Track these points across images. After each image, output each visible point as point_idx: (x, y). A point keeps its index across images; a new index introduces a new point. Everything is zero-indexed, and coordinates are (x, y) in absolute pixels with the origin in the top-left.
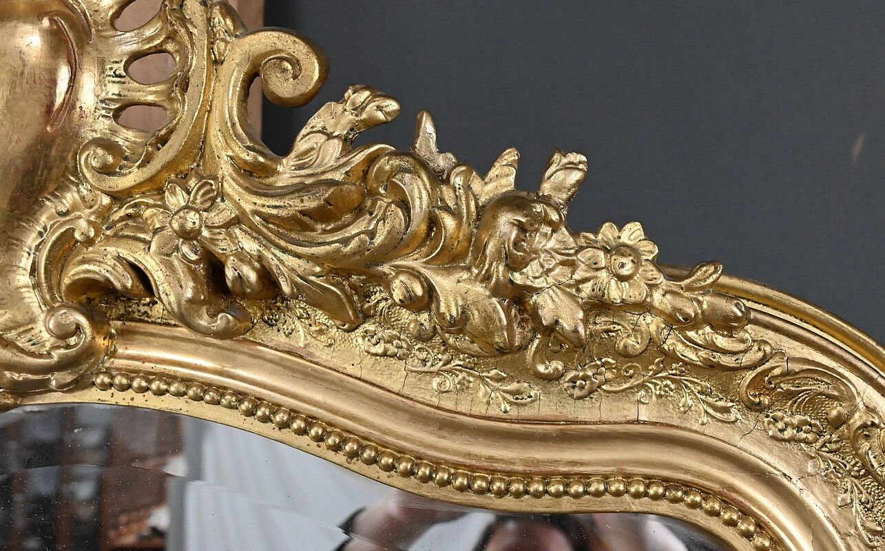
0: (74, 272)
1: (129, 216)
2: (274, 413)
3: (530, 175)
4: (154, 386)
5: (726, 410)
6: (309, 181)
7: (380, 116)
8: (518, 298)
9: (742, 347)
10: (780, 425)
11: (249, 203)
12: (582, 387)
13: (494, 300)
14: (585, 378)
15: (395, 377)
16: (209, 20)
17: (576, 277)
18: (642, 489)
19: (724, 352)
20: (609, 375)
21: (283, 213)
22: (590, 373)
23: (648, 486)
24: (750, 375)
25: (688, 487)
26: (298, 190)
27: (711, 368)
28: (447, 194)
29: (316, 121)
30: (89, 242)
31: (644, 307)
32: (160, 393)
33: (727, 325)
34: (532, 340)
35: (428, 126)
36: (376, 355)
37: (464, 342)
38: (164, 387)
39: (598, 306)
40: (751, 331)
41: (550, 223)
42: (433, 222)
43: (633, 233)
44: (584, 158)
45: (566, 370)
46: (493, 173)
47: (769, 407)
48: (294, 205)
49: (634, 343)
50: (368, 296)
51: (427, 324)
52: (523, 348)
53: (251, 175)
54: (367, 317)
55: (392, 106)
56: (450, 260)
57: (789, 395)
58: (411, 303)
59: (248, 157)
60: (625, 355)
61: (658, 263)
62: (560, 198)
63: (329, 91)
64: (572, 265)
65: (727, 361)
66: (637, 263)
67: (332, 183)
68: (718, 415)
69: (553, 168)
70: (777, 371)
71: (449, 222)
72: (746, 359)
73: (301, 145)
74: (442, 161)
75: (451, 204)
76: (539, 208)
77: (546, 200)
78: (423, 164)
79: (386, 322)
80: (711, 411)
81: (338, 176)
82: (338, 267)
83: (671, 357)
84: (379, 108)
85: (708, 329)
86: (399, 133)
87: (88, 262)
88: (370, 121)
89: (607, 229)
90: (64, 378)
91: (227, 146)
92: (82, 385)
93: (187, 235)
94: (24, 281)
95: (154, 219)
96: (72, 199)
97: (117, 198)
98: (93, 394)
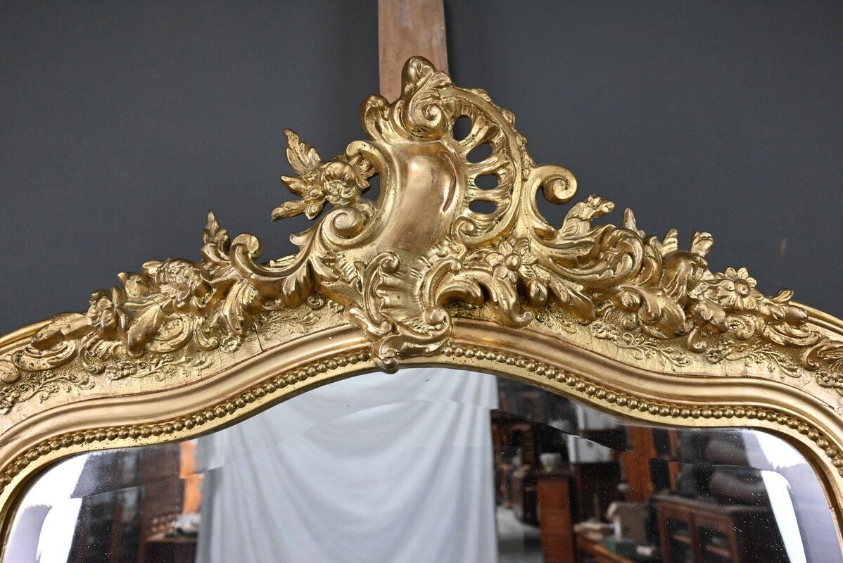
0: (443, 289)
1: (476, 259)
2: (546, 370)
4: (478, 354)
5: (795, 370)
6: (575, 242)
7: (606, 210)
8: (688, 304)
9: (806, 334)
10: (825, 378)
11: (547, 251)
12: (716, 357)
13: (678, 306)
14: (718, 352)
16: (522, 158)
17: (719, 295)
18: (754, 413)
19: (796, 337)
20: (730, 350)
21: (569, 257)
22: (721, 348)
23: (757, 412)
24: (809, 351)
25: (779, 413)
26: (571, 246)
27: (788, 346)
28: (649, 250)
29: (575, 211)
30: (456, 272)
31: (754, 312)
32: (480, 358)
33: (797, 322)
34: (692, 330)
35: (630, 214)
36: (601, 338)
37: (654, 331)
38: (483, 354)
39: (732, 310)
40: (810, 327)
41: (703, 267)
42: (644, 263)
43: (743, 273)
44: (710, 235)
45: (708, 347)
46: (667, 241)
47: (818, 369)
48: (575, 253)
49: (746, 332)
50: (600, 305)
51: (634, 320)
52: (688, 334)
53: (544, 236)
54: (599, 316)
55: (611, 205)
56: (651, 285)
57: (831, 361)
58: (632, 309)
59: (545, 228)
60: (742, 339)
61: (758, 289)
62: (702, 254)
63: (580, 197)
64: (715, 289)
65: (797, 341)
66: (749, 288)
67: (590, 243)
68: (790, 373)
69: (696, 240)
70: (824, 348)
71: (655, 264)
72: (808, 341)
73: (567, 223)
74: (640, 234)
75: (653, 255)
77: (698, 255)
79: (611, 320)
80: (786, 371)
81: (591, 239)
82: (590, 288)
83: (767, 340)
84: (606, 206)
85: (786, 325)
86: (616, 218)
87: (456, 282)
88: (602, 214)
89: (730, 271)
90: (433, 347)
91: (529, 223)
92: (438, 352)
93: (512, 268)
94: (417, 292)
95: (493, 260)
96: (445, 249)
97: (470, 248)
98: (443, 359)
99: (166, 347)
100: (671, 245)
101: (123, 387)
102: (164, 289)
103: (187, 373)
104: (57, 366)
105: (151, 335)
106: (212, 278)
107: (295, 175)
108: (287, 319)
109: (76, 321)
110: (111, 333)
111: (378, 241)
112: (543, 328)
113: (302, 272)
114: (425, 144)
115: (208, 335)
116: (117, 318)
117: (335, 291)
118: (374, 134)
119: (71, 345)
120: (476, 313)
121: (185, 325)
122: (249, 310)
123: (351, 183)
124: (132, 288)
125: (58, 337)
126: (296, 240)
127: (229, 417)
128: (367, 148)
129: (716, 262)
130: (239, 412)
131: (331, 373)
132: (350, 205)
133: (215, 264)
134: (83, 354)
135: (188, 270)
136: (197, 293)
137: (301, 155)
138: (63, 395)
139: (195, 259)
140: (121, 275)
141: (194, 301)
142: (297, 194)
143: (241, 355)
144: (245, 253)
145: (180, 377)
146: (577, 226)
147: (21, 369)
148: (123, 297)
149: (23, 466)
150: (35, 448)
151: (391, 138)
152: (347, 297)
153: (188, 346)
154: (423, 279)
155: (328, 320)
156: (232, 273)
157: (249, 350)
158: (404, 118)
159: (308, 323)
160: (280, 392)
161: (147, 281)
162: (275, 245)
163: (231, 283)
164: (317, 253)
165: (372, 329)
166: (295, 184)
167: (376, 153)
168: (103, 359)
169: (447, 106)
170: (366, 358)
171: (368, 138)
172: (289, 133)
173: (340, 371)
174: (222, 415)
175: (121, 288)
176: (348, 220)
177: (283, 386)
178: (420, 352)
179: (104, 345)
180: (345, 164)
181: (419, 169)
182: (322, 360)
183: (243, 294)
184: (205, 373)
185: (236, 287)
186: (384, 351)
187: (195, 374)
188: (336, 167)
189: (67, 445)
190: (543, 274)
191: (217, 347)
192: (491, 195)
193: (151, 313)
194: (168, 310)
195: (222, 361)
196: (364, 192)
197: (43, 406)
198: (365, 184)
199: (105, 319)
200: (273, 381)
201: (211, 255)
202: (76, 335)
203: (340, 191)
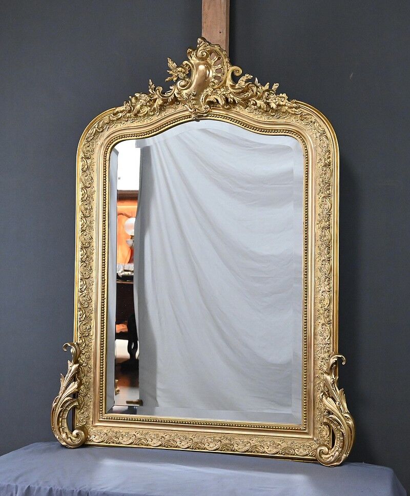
0: (208, 100)
1: (216, 92)
2: (234, 120)
3: (271, 87)
5: (298, 120)
6: (240, 87)
8: (268, 104)
9: (298, 111)
11: (232, 90)
13: (265, 104)
14: (278, 116)
15: (251, 115)
16: (227, 65)
17: (276, 101)
20: (281, 115)
24: (300, 115)
25: (292, 131)
26: (239, 89)
27: (295, 114)
28: (259, 89)
29: (241, 79)
30: (210, 96)
31: (285, 105)
33: (296, 108)
35: (257, 79)
36: (249, 112)
37: (261, 110)
39: (279, 105)
40: (300, 109)
41: (273, 94)
43: (284, 95)
44: (278, 84)
45: (275, 114)
46: (265, 86)
47: (303, 120)
48: (238, 91)
49: (284, 111)
50: (248, 104)
51: (256, 108)
52: (269, 111)
53: (232, 87)
54: (248, 107)
55: (252, 76)
56: (259, 99)
57: (305, 118)
58: (253, 104)
59: (232, 84)
61: (288, 99)
62: (274, 90)
63: (243, 75)
64: (275, 99)
65: (297, 113)
66: (284, 99)
68: (296, 121)
69: (274, 86)
70: (303, 115)
71: (259, 93)
72: (299, 113)
73: (239, 82)
74: (259, 84)
75: (259, 91)
76: (271, 92)
77: (272, 90)
78: (256, 85)
79: (250, 107)
81: (244, 87)
82: (244, 100)
83: (289, 113)
84: (250, 77)
85: (294, 109)
86: (252, 81)
87: (212, 98)
88: (249, 79)
89: (281, 95)
90: (206, 115)
91: (229, 83)
92: (207, 116)
93: (224, 95)
94: (201, 101)
95: (219, 92)
96: (208, 89)
97: (214, 89)
98: (209, 118)
99: (142, 115)
100: (267, 87)
101: (133, 125)
102: (141, 101)
103: (147, 121)
104: (118, 119)
105: (139, 112)
106: (152, 98)
107: (171, 70)
108: (170, 108)
109: (121, 108)
110: (130, 112)
111: (191, 88)
112: (235, 110)
113: (173, 96)
114: (203, 62)
115: (151, 112)
116: (131, 108)
117: (181, 100)
118: (190, 58)
119: (120, 115)
120: (218, 106)
121: (146, 109)
122: (161, 105)
123: (184, 73)
124: (133, 100)
125: (118, 112)
126: (171, 88)
127: (157, 132)
128: (188, 63)
129: (278, 92)
130: (160, 131)
131: (181, 121)
132: (184, 79)
133: (152, 94)
134: (124, 117)
135: (146, 96)
136: (149, 102)
137: (171, 64)
138: (120, 126)
139: (147, 93)
140: (130, 97)
141: (148, 104)
142: (171, 75)
143: (159, 117)
144: (159, 92)
145: (145, 123)
146: (242, 82)
147: (110, 120)
148: (132, 102)
149: (112, 143)
150: (114, 139)
151: (194, 60)
152: (184, 102)
153: (147, 115)
154: (202, 97)
155: (180, 107)
156: (156, 97)
157: (161, 116)
158: (196, 55)
159: (175, 109)
160: (169, 126)
161: (136, 98)
162: (166, 89)
163: (156, 99)
164: (176, 91)
165: (190, 110)
166: (171, 72)
167: (190, 64)
168: (128, 118)
169: (208, 51)
170: (190, 118)
171: (188, 60)
172: (168, 59)
173: (183, 121)
174: (156, 131)
175: (131, 100)
176: (183, 83)
177: (170, 124)
178: (202, 116)
179: (128, 114)
180: (182, 68)
181: (202, 67)
182: (179, 118)
183: (159, 102)
184: (151, 121)
185: (157, 100)
186: (193, 116)
187: (149, 122)
188: (180, 69)
189: (122, 138)
190: (232, 96)
191: (154, 115)
192: (219, 75)
193: (138, 106)
194: (142, 106)
195: (155, 118)
196: (187, 75)
197: (115, 129)
198: (188, 73)
199: (128, 108)
200: (167, 124)
201: (151, 92)
202: (121, 112)
203: (182, 75)
